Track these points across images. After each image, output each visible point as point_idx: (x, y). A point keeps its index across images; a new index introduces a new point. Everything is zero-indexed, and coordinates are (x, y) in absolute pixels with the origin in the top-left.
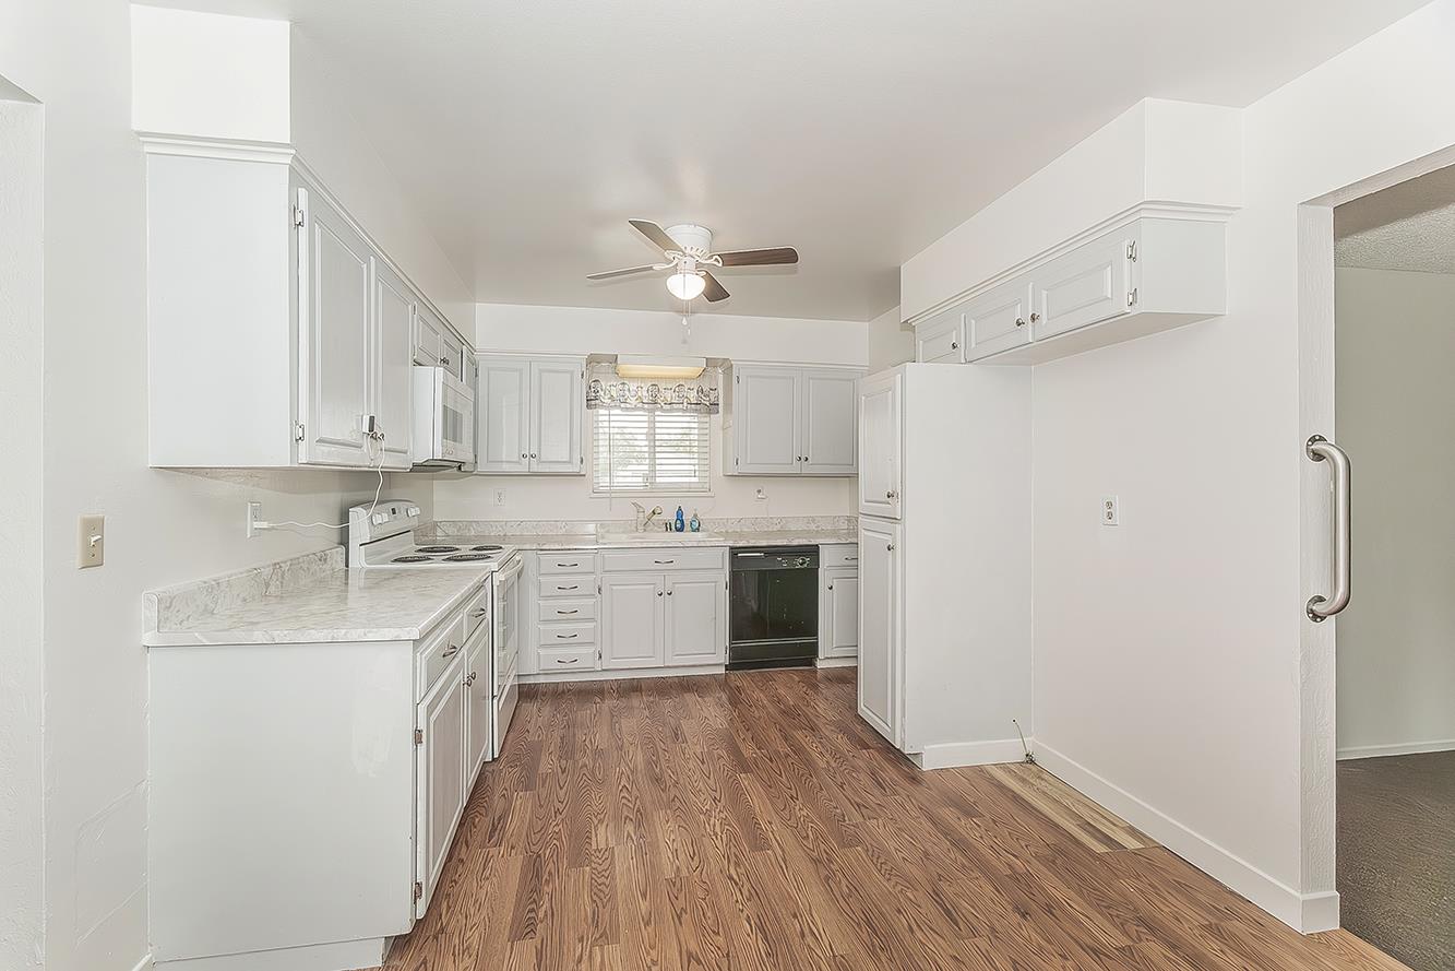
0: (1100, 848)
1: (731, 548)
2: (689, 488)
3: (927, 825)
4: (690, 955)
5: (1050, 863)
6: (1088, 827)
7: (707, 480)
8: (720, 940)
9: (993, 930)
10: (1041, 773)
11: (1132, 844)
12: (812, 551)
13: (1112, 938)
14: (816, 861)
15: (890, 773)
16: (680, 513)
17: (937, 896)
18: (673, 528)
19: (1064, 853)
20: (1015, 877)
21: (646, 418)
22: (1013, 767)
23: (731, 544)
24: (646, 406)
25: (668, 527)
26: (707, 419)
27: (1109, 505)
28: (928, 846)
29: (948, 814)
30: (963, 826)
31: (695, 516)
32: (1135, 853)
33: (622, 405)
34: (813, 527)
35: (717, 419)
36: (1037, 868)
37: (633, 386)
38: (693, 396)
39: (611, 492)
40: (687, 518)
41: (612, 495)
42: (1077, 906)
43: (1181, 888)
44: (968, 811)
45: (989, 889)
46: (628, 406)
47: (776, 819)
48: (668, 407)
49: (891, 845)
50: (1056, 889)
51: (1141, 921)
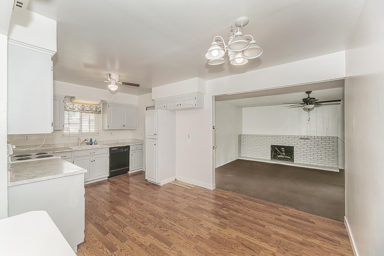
0: (190, 188)
1: (110, 148)
2: (93, 133)
3: (167, 193)
4: (142, 222)
5: (185, 192)
6: (187, 186)
7: (97, 131)
8: (146, 218)
9: (182, 202)
10: (178, 181)
11: (193, 186)
12: (128, 147)
13: (196, 197)
14: (153, 203)
15: (156, 188)
16: (91, 140)
17: (173, 201)
18: (89, 144)
19: (186, 190)
20: (182, 195)
21: (79, 114)
22: (174, 181)
23: (110, 147)
24: (80, 111)
25: (87, 144)
26: (97, 115)
27: (189, 135)
28: (168, 195)
29: (168, 190)
30: (172, 191)
31: (96, 140)
32: (194, 187)
33: (73, 110)
34: (124, 142)
35: (101, 115)
36: (184, 193)
37: (76, 105)
38: (94, 109)
39: (69, 135)
40: (93, 141)
41: (70, 136)
42: (191, 195)
43: (200, 189)
44: (171, 189)
45: (179, 197)
46: (75, 110)
47: (141, 200)
48: (87, 111)
49: (163, 197)
50: (187, 195)
51: (198, 194)
